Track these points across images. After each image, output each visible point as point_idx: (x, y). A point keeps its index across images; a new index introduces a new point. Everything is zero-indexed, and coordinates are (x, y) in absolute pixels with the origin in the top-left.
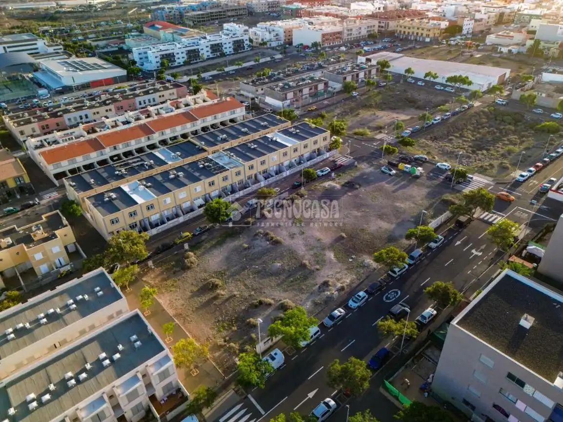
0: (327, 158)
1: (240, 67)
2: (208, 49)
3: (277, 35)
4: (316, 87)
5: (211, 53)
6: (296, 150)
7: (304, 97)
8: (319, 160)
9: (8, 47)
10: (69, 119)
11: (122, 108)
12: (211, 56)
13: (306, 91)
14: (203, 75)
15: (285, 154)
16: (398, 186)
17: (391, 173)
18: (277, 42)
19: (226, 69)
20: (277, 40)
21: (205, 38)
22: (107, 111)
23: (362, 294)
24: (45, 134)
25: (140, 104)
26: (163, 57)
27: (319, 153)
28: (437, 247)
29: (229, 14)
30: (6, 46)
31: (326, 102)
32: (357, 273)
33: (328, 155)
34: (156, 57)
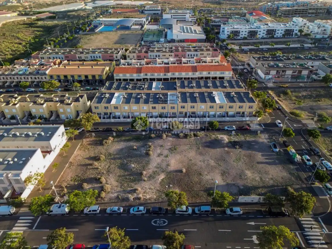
0: (246, 121)
1: (272, 47)
2: (265, 32)
3: (325, 30)
4: (300, 72)
5: (266, 35)
6: (221, 107)
7: (286, 76)
8: (237, 120)
9: (173, 16)
10: (151, 55)
11: (178, 56)
12: (265, 37)
13: (289, 73)
14: (243, 47)
15: (211, 107)
16: (267, 161)
17: (275, 150)
18: (322, 35)
19: (261, 47)
20: (324, 34)
21: (267, 25)
22: (170, 55)
23: (141, 208)
24: (138, 60)
25: (188, 56)
26: (232, 32)
27: (243, 115)
28: (230, 215)
29: (310, 11)
30: (172, 15)
31: (301, 84)
32: (160, 196)
33: (248, 119)
34: (228, 32)
